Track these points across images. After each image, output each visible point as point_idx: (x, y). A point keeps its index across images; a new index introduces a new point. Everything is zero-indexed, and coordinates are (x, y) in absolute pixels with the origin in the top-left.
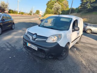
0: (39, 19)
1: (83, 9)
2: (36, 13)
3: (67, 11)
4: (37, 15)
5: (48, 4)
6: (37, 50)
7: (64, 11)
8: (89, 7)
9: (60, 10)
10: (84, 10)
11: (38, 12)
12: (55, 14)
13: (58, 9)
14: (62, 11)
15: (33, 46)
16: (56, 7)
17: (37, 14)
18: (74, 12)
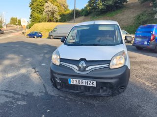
0: (23, 33)
1: (93, 10)
2: (11, 24)
3: (68, 14)
4: (15, 26)
5: (32, 4)
6: (95, 86)
7: (63, 15)
8: (100, 7)
9: (57, 13)
10: (95, 11)
11: (15, 21)
12: (50, 21)
13: (53, 13)
14: (60, 16)
15: (84, 81)
16: (50, 9)
17: (14, 24)
18: (79, 16)
